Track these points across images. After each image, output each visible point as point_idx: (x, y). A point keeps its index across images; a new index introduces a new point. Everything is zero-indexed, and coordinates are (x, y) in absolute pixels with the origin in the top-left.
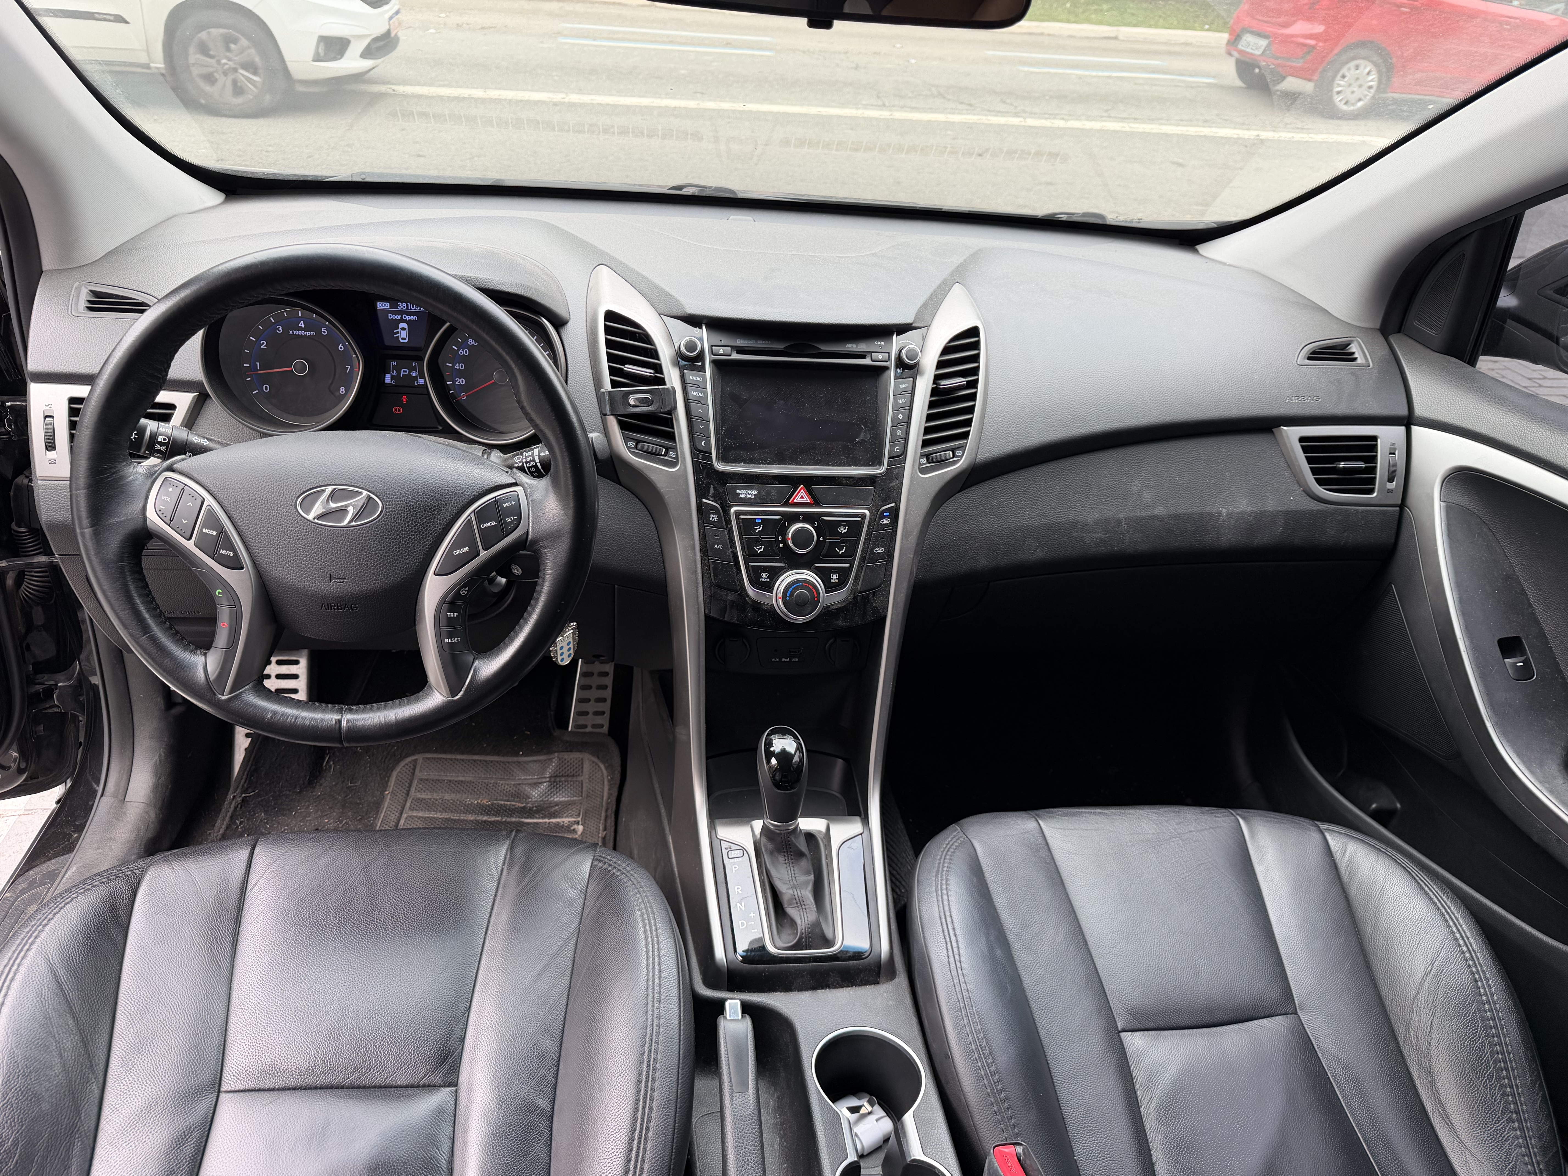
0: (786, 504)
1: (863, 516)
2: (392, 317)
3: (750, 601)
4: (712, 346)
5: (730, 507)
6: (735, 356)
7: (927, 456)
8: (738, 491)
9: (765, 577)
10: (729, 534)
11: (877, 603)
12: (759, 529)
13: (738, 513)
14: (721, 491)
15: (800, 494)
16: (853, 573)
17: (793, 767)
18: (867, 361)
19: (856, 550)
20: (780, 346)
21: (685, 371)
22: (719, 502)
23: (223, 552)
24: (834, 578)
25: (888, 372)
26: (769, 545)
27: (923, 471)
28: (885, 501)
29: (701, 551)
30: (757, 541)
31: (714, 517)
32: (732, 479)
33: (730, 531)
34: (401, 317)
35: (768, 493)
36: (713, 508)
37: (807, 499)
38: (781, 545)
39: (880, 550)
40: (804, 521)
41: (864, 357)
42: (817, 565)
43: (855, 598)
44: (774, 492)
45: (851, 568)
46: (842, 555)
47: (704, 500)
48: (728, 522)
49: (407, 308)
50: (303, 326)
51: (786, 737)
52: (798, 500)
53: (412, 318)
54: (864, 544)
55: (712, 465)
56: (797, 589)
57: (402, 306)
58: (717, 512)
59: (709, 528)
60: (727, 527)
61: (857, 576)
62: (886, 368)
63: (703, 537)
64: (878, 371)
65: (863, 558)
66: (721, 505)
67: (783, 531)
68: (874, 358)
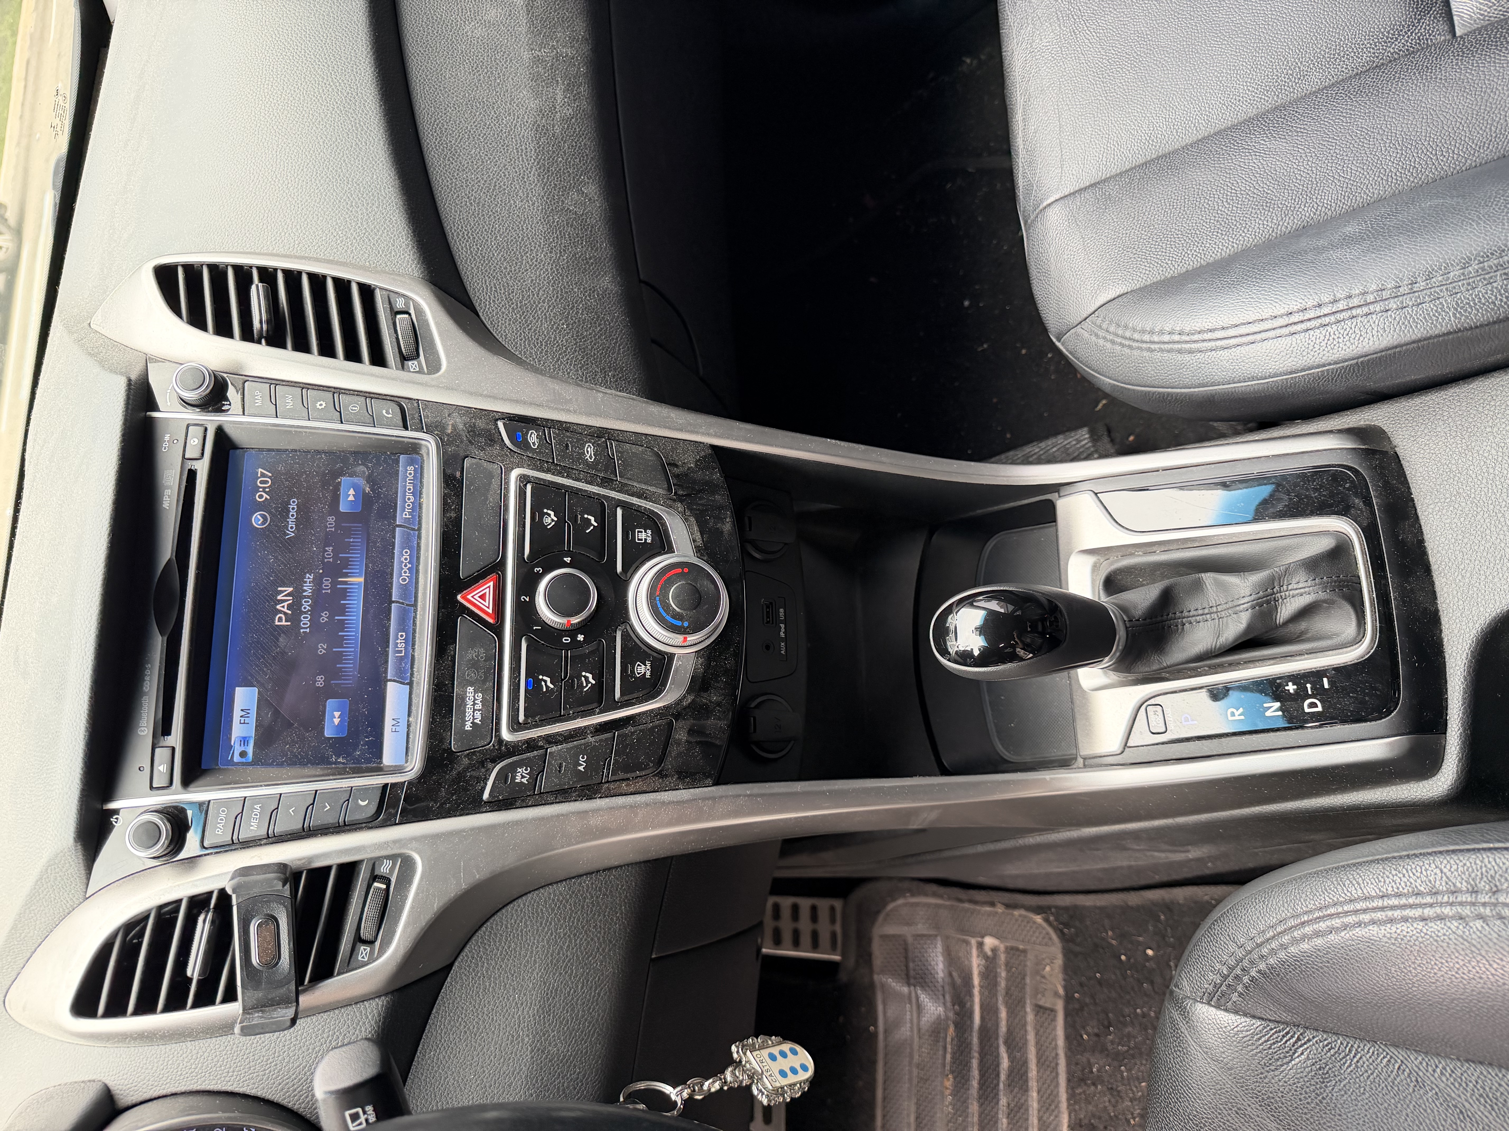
0: (498, 629)
1: (524, 480)
3: (690, 699)
4: (151, 787)
5: (500, 741)
6: (176, 738)
7: (404, 358)
8: (468, 727)
9: (643, 669)
10: (557, 743)
11: (689, 461)
12: (547, 682)
13: (515, 726)
14: (466, 761)
15: (477, 600)
16: (635, 500)
17: (1014, 611)
18: (202, 469)
19: (590, 496)
20: (158, 644)
21: (206, 844)
22: (490, 765)
24: (644, 536)
25: (229, 430)
26: (580, 662)
27: (434, 367)
28: (493, 438)
29: (590, 798)
30: (571, 685)
31: (522, 776)
32: (442, 740)
33: (551, 740)
35: (474, 665)
36: (502, 776)
37: (488, 588)
38: (581, 638)
39: (590, 452)
40: (532, 594)
41: (192, 475)
42: (619, 568)
43: (680, 499)
44: (471, 654)
45: (625, 506)
46: (601, 519)
47: (486, 796)
48: (531, 745)
51: (952, 628)
52: (488, 606)
54: (577, 480)
55: (410, 783)
56: (667, 607)
58: (512, 768)
59: (543, 784)
60: (541, 747)
61: (640, 495)
62: (221, 434)
63: (562, 795)
64: (223, 447)
65: (606, 482)
66: (495, 761)
67: (550, 633)
68: (197, 455)
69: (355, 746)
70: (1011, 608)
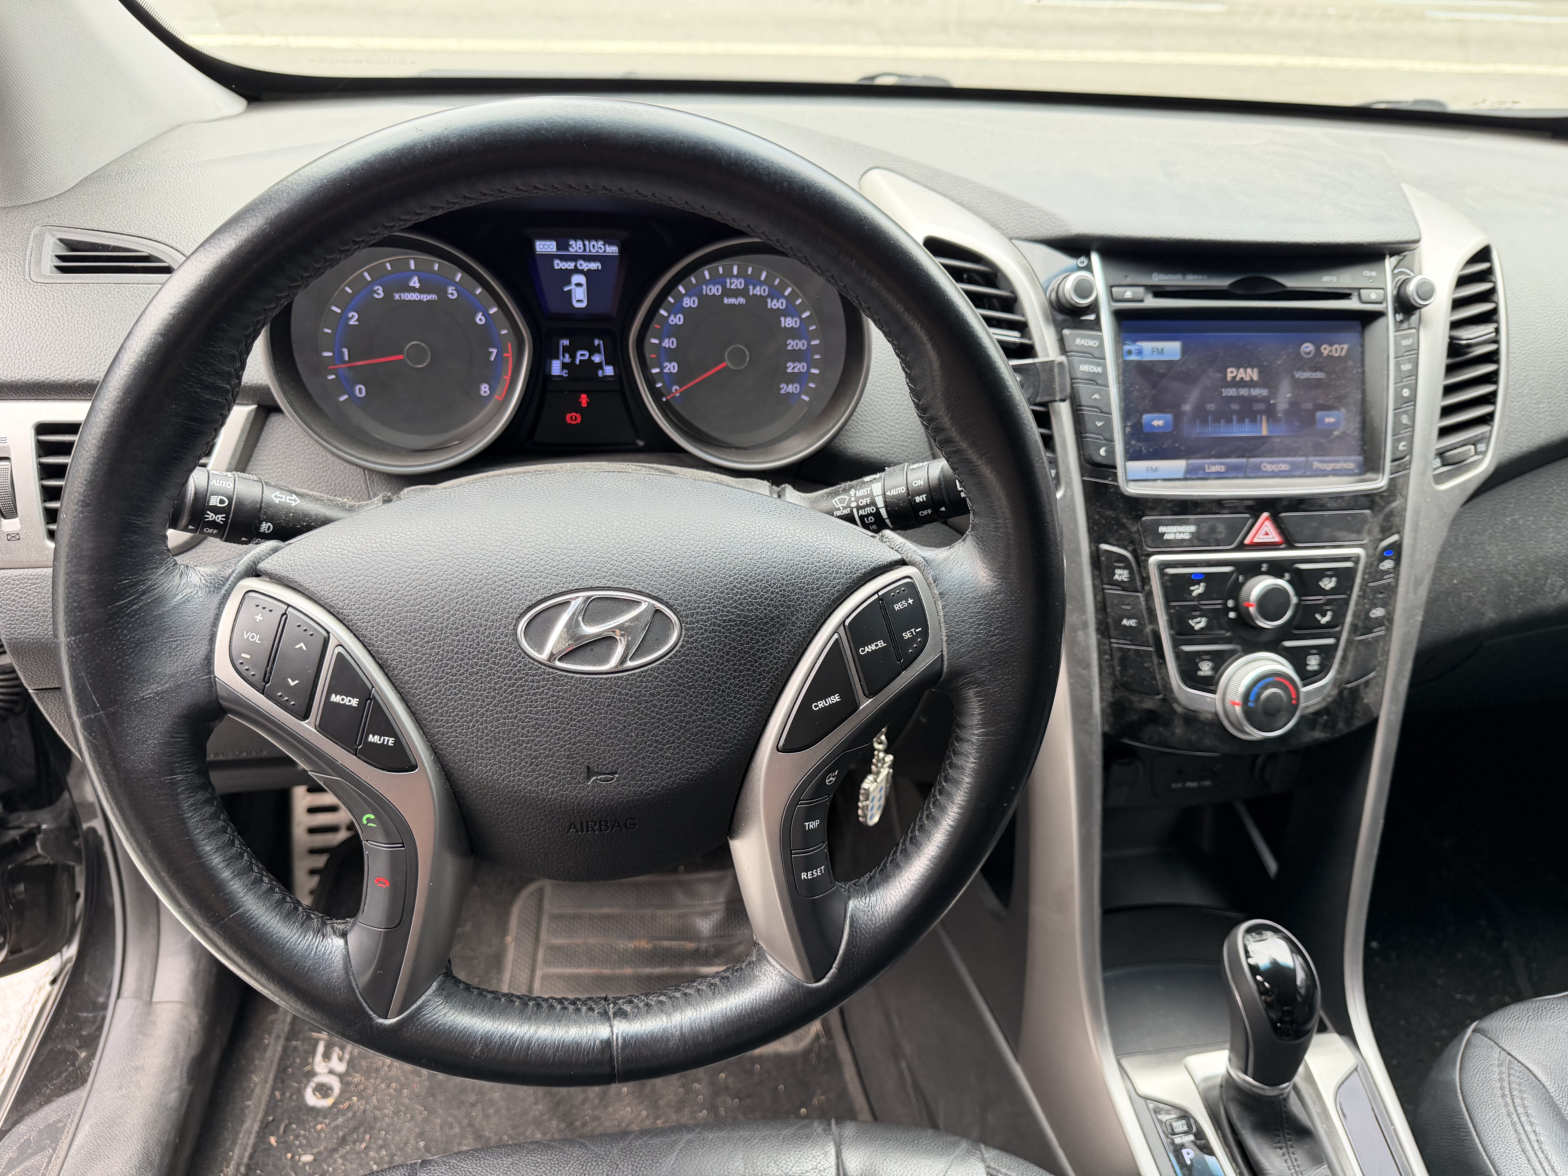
0: (1241, 547)
1: (1356, 560)
2: (558, 265)
3: (1179, 709)
4: (1112, 287)
5: (1150, 555)
6: (1151, 302)
7: (1441, 454)
8: (1162, 529)
9: (1206, 668)
10: (1147, 601)
11: (1368, 698)
12: (1198, 590)
13: (1163, 566)
14: (1134, 529)
15: (1263, 529)
16: (1339, 654)
17: (1300, 994)
18: (1352, 304)
19: (1344, 615)
20: (1223, 282)
21: (1066, 332)
22: (1130, 548)
23: (374, 739)
24: (1313, 663)
25: (1382, 321)
26: (1216, 617)
27: (1439, 479)
28: (1386, 531)
29: (1098, 630)
30: (1194, 611)
31: (1121, 575)
32: (1152, 509)
33: (1149, 595)
34: (575, 266)
35: (1212, 530)
36: (1121, 558)
37: (1274, 537)
38: (1232, 615)
39: (1378, 613)
40: (1268, 573)
41: (1345, 296)
42: (1288, 644)
43: (1341, 693)
44: (1221, 528)
45: (1335, 647)
46: (1328, 625)
47: (1104, 547)
48: (1146, 580)
49: (585, 250)
50: (417, 285)
51: (1264, 937)
52: (1260, 538)
53: (595, 266)
54: (1357, 604)
55: (1117, 487)
56: (1265, 688)
57: (576, 246)
58: (1128, 566)
59: (1111, 591)
60: (1143, 588)
61: (1344, 658)
62: (1377, 315)
63: (1102, 607)
64: (1367, 318)
65: (1354, 629)
66: (1134, 552)
67: (1235, 590)
68: (1364, 298)
69: (1139, 440)
70: (1303, 991)
